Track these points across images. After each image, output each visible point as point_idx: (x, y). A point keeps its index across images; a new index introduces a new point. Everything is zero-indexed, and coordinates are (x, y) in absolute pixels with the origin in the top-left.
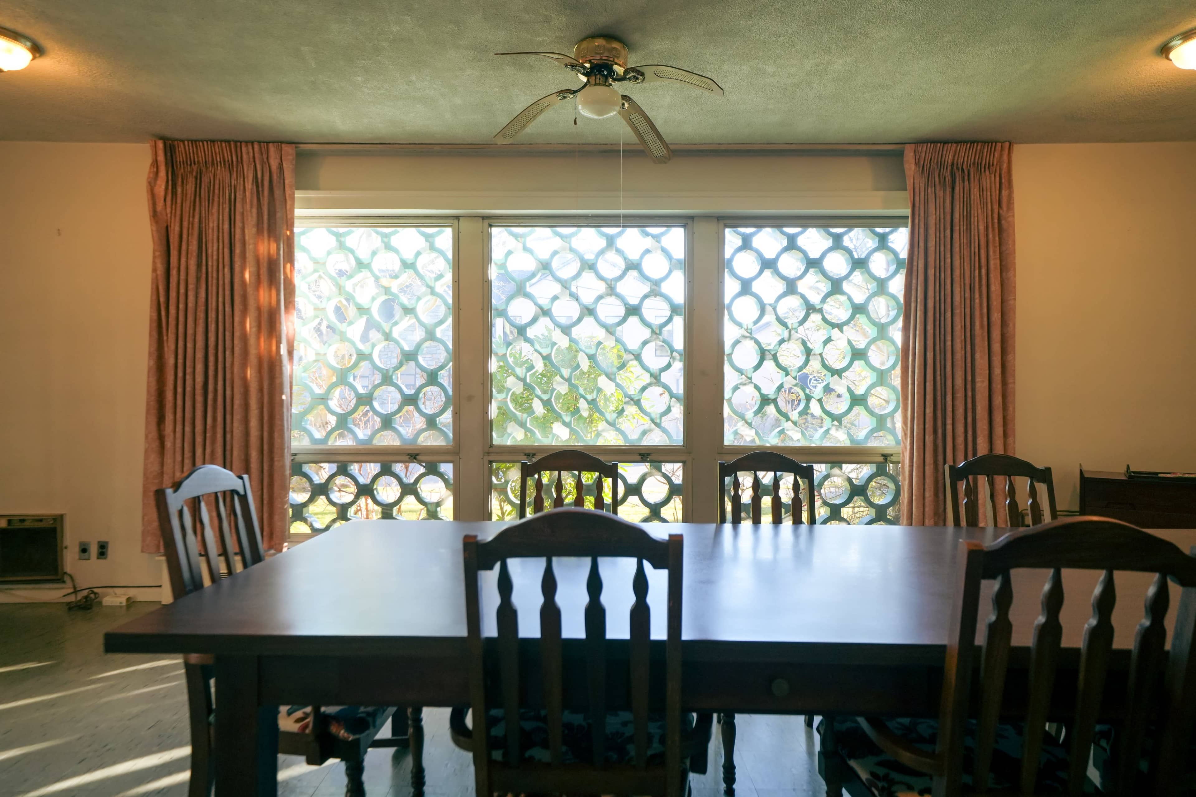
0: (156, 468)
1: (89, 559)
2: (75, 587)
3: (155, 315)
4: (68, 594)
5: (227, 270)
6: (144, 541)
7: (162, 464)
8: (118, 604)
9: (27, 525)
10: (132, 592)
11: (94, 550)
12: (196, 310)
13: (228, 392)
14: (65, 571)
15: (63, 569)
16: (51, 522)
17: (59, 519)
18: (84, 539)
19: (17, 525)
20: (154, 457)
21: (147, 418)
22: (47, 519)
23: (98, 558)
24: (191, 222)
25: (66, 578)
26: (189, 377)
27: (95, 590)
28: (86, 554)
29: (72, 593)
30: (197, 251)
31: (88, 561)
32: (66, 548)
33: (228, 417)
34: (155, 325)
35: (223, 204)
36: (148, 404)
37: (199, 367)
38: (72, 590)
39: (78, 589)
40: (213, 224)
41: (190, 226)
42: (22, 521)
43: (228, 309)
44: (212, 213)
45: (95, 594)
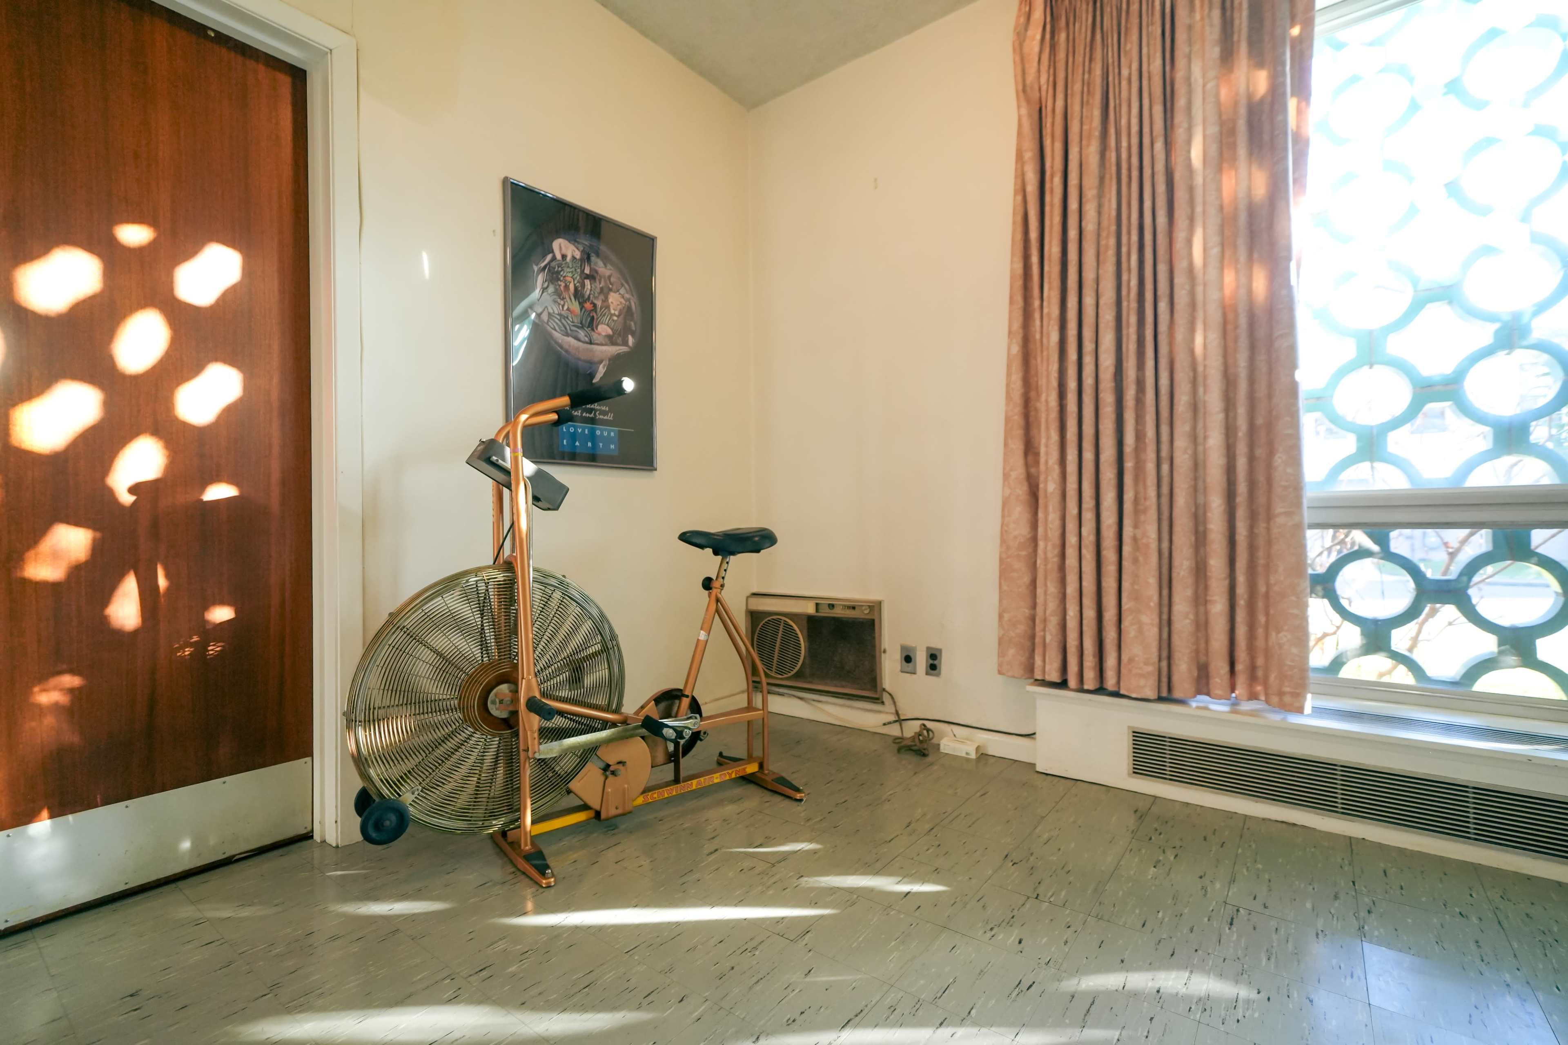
0: (1022, 530)
1: (915, 673)
2: (897, 713)
3: (1019, 267)
4: (890, 723)
5: (1159, 145)
6: (1001, 654)
7: (1034, 525)
8: (964, 755)
9: (838, 612)
10: (982, 737)
11: (921, 660)
12: (1099, 235)
13: (1164, 381)
14: (884, 687)
15: (881, 684)
16: (866, 612)
17: (875, 607)
18: (910, 642)
19: (825, 612)
20: (1020, 512)
21: (1006, 445)
22: (862, 606)
23: (927, 674)
24: (1086, 82)
25: (886, 698)
26: (1088, 360)
27: (929, 724)
28: (910, 664)
29: (895, 721)
30: (1099, 128)
31: (914, 676)
32: (885, 652)
33: (1165, 429)
34: (1019, 283)
35: (1148, 26)
36: (1008, 420)
37: (1108, 339)
38: (892, 718)
39: (902, 718)
40: (1129, 69)
41: (1085, 89)
42: (832, 606)
43: (1162, 219)
44: (1125, 51)
45: (928, 730)
